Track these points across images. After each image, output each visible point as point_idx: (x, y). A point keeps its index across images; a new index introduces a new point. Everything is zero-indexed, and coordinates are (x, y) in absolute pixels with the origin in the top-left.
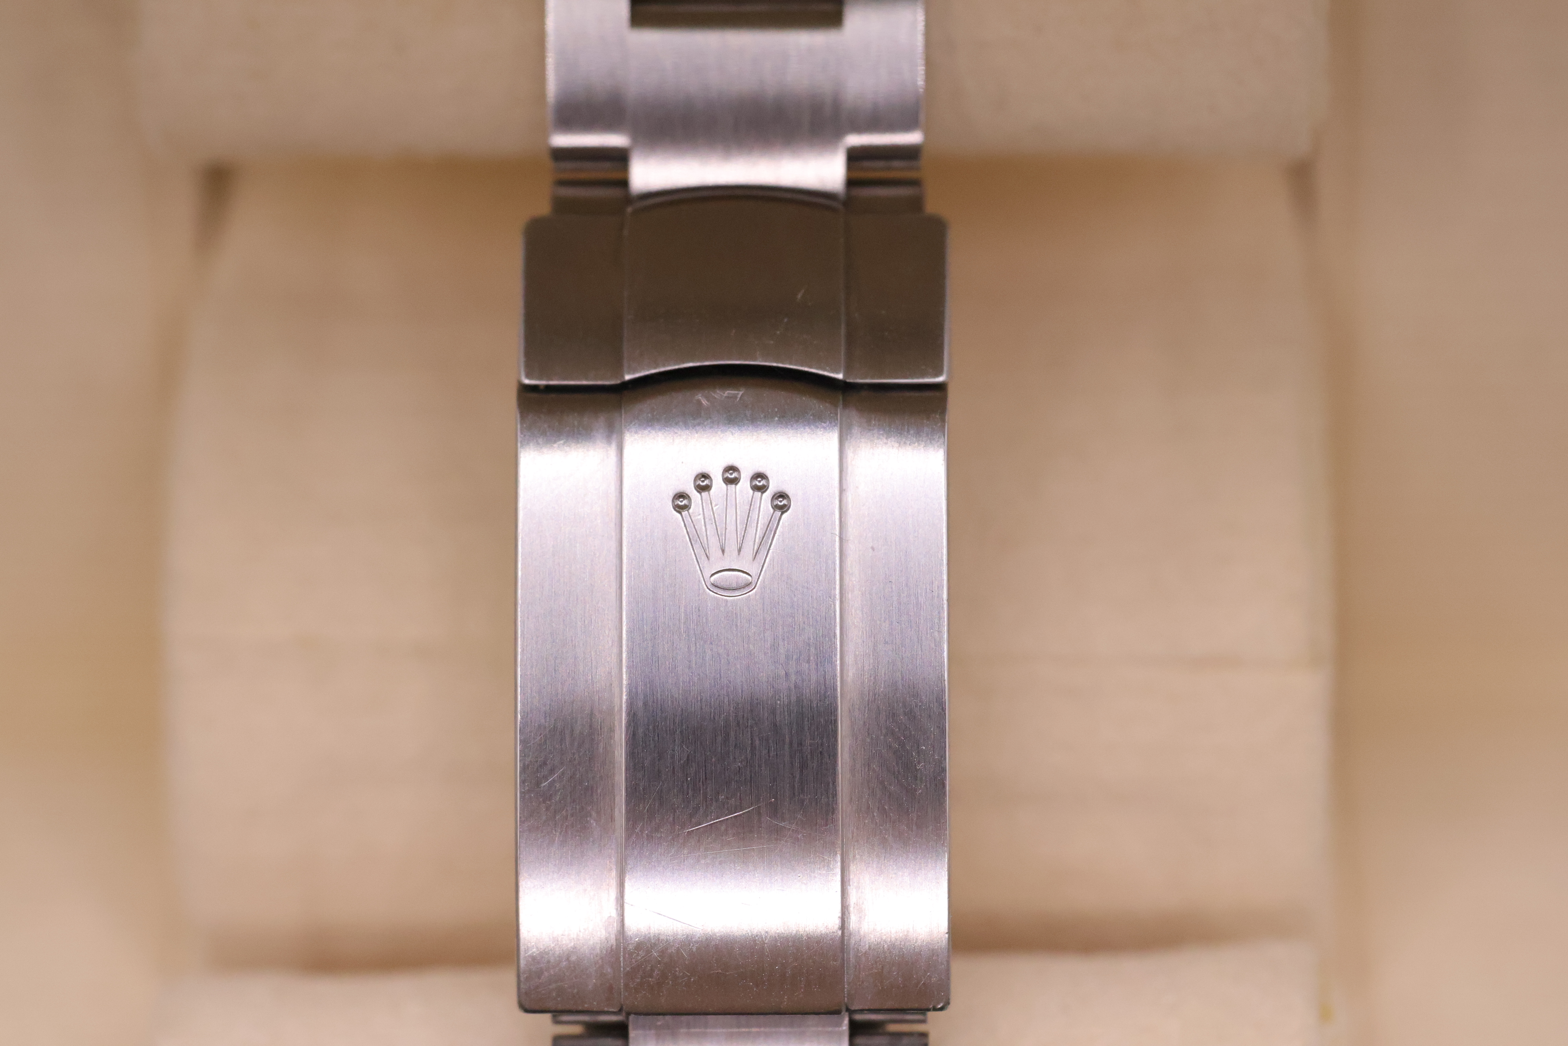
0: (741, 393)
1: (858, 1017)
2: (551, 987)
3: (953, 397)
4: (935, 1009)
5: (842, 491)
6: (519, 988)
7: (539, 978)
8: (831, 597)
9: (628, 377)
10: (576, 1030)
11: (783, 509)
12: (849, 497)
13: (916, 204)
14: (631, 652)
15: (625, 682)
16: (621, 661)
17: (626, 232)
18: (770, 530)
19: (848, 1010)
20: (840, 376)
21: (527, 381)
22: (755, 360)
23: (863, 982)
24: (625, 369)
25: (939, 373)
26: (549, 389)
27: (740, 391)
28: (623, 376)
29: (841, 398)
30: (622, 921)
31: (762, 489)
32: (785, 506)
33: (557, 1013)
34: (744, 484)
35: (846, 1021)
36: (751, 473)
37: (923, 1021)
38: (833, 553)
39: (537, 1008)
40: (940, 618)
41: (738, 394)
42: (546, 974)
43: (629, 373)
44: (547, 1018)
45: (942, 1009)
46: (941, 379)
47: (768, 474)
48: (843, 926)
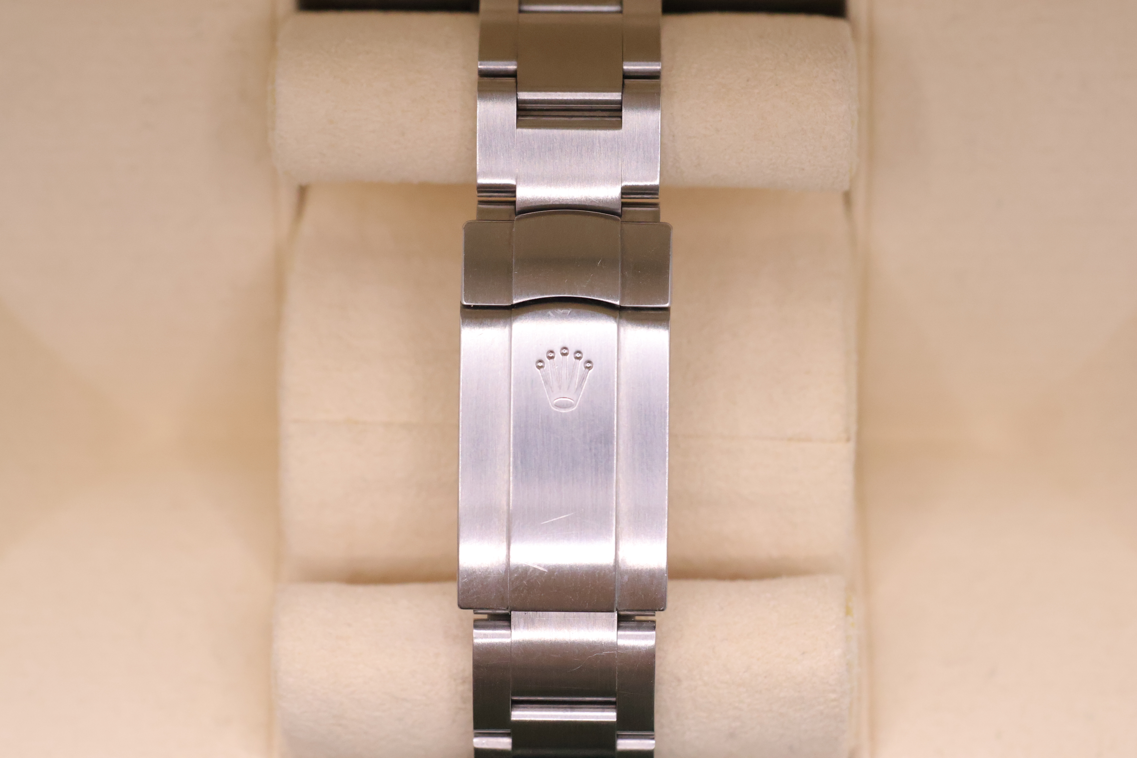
0: (569, 311)
1: (622, 613)
2: (474, 597)
3: (673, 314)
4: (660, 610)
5: (618, 360)
6: (458, 598)
7: (468, 593)
8: (612, 410)
9: (515, 302)
10: (485, 617)
11: (589, 368)
12: (622, 362)
13: (656, 216)
14: (515, 436)
15: (512, 451)
16: (510, 441)
17: (514, 230)
18: (583, 379)
19: (617, 610)
20: (618, 303)
21: (465, 303)
22: (576, 294)
23: (625, 597)
24: (514, 296)
25: (666, 303)
26: (476, 307)
27: (569, 310)
28: (512, 301)
29: (618, 314)
30: (509, 559)
31: (579, 358)
32: (590, 367)
33: (475, 609)
34: (571, 357)
35: (616, 615)
36: (574, 351)
37: (654, 615)
38: (614, 390)
39: (467, 607)
40: (665, 423)
41: (568, 312)
42: (472, 591)
43: (515, 300)
44: (471, 611)
45: (663, 610)
46: (667, 305)
47: (582, 351)
48: (616, 561)
